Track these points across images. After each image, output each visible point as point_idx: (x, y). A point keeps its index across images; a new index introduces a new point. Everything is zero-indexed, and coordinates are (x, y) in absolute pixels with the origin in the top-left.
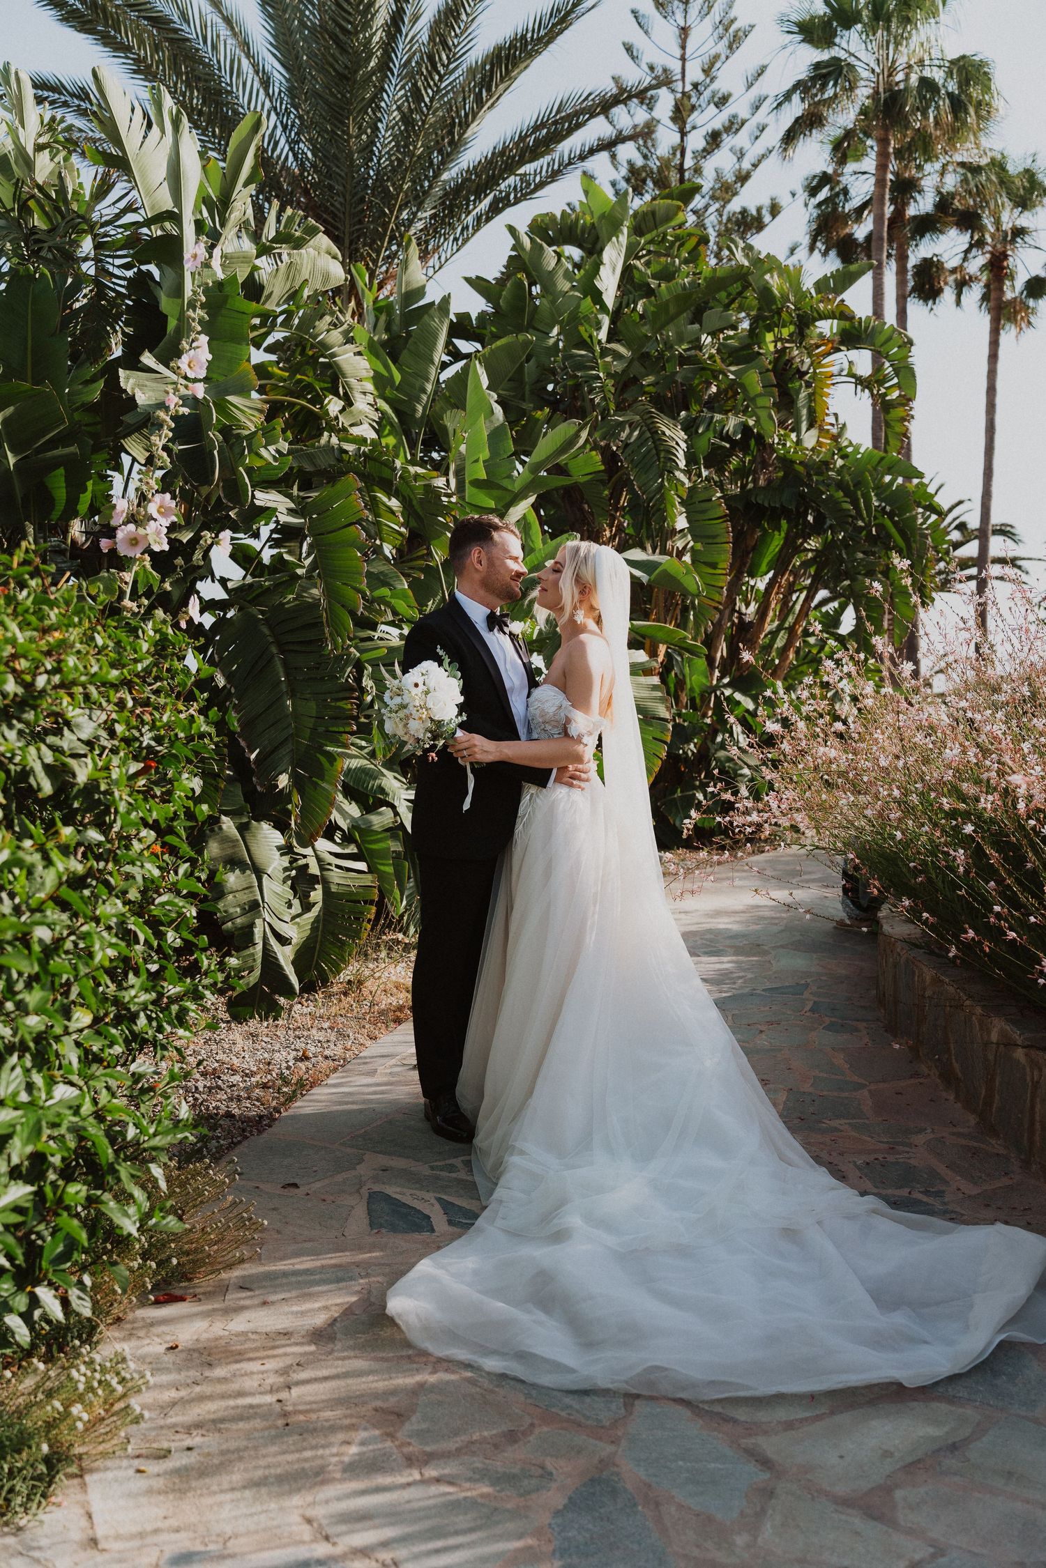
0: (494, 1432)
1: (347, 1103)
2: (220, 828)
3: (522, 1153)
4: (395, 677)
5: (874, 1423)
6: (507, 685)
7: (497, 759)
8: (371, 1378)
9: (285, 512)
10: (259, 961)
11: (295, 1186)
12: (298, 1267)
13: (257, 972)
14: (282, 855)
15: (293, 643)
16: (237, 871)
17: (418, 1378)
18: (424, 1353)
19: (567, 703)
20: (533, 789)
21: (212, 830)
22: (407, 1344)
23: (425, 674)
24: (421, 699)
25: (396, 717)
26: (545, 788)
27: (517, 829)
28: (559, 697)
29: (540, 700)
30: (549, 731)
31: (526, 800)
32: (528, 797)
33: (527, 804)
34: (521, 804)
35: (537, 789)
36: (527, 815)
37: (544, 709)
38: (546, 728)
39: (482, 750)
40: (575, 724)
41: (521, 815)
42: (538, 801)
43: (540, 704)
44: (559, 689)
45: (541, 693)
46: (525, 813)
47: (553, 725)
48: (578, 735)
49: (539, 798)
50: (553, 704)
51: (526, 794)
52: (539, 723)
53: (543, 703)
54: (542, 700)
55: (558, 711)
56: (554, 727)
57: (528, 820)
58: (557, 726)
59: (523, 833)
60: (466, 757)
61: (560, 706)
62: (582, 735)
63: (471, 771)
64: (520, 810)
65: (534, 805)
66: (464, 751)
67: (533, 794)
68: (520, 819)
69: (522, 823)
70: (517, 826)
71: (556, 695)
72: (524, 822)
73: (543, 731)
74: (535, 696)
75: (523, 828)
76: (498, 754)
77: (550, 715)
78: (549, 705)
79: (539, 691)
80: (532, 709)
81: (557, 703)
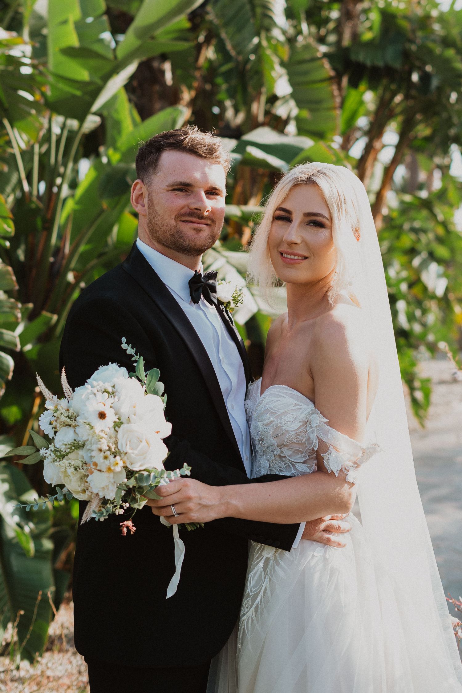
6: (223, 385)
19: (318, 420)
20: (269, 552)
23: (113, 393)
24: (110, 438)
25: (67, 465)
26: (289, 550)
27: (244, 615)
28: (304, 406)
29: (274, 411)
30: (288, 457)
31: (258, 570)
32: (261, 564)
33: (261, 575)
34: (250, 576)
35: (275, 552)
36: (261, 593)
37: (281, 426)
38: (283, 454)
39: (200, 504)
40: (333, 451)
41: (251, 592)
42: (275, 570)
43: (271, 410)
44: (303, 395)
45: (273, 399)
46: (257, 589)
47: (295, 450)
48: (341, 470)
49: (278, 566)
50: (296, 417)
51: (258, 560)
52: (272, 446)
53: (276, 410)
54: (277, 412)
55: (304, 428)
56: (296, 452)
57: (263, 602)
58: (304, 454)
59: (255, 622)
60: (174, 516)
61: (307, 421)
62: (347, 469)
63: (181, 537)
64: (249, 585)
65: (272, 578)
66: (172, 507)
67: (267, 560)
68: (249, 599)
69: (254, 606)
70: (244, 610)
71: (299, 403)
72: (257, 605)
73: (277, 458)
74: (264, 403)
75: (255, 615)
76: (223, 508)
77: (290, 433)
78: (286, 419)
79: (269, 396)
80: (259, 423)
81: (301, 417)
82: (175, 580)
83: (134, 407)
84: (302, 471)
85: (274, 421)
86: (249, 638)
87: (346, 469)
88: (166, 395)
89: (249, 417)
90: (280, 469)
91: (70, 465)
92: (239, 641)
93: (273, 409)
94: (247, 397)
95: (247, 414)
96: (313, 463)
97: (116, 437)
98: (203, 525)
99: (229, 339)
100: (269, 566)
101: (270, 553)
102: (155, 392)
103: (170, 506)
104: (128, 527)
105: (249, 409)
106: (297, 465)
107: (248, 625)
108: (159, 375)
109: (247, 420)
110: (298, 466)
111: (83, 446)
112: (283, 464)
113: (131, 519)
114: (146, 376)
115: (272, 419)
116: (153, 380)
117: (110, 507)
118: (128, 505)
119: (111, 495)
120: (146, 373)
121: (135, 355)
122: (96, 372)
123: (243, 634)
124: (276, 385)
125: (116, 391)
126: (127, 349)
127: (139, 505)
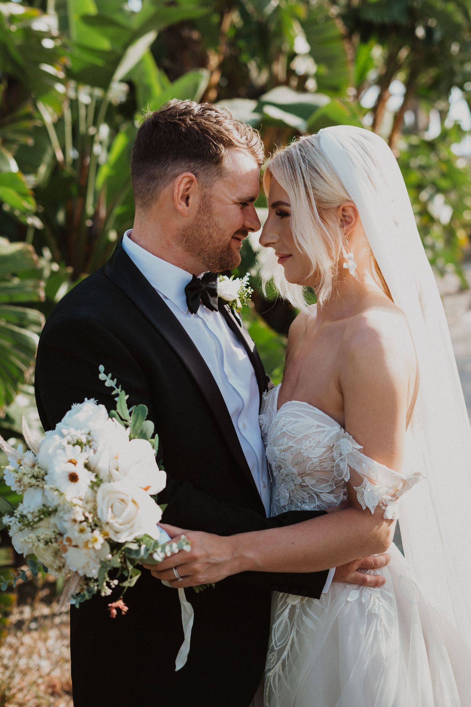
19: (350, 444)
23: (89, 442)
24: (87, 503)
25: (35, 539)
26: (318, 598)
27: (270, 670)
29: (292, 434)
30: (311, 487)
31: (283, 620)
32: (286, 614)
33: (286, 624)
34: (274, 627)
35: (302, 600)
36: (288, 647)
37: (302, 452)
38: (305, 483)
39: (208, 563)
40: (368, 484)
41: (277, 647)
42: (303, 620)
43: (288, 433)
44: (326, 413)
45: (291, 420)
46: (283, 643)
47: (319, 479)
48: (378, 506)
49: (306, 616)
50: (319, 442)
51: (283, 609)
52: (292, 474)
53: (294, 434)
54: (296, 436)
55: (329, 454)
56: (321, 481)
57: (290, 657)
58: (329, 483)
59: (283, 678)
60: (177, 579)
61: (332, 446)
62: (385, 504)
63: (188, 599)
64: (273, 639)
65: (300, 630)
66: (174, 570)
67: (293, 608)
68: (274, 653)
69: (280, 661)
70: (269, 664)
71: (322, 424)
72: (284, 660)
73: (299, 488)
74: (280, 424)
75: (283, 671)
76: (237, 563)
77: (312, 461)
78: (307, 443)
79: (286, 416)
80: (275, 448)
81: (325, 441)
82: (185, 649)
83: (117, 458)
84: (329, 501)
85: (293, 446)
86: (277, 696)
87: (383, 504)
88: (157, 436)
89: (265, 434)
90: (302, 500)
91: (39, 538)
92: (266, 699)
93: (291, 432)
94: (261, 409)
95: (262, 431)
96: (341, 493)
97: (95, 501)
98: (214, 585)
99: (236, 346)
100: (296, 616)
101: (296, 600)
102: (143, 436)
103: (172, 569)
104: (118, 609)
105: (264, 425)
106: (321, 495)
107: (275, 682)
108: (146, 412)
109: (262, 437)
110: (323, 496)
111: (55, 511)
112: (305, 494)
113: (122, 597)
114: (130, 414)
115: (291, 444)
116: (139, 419)
117: (94, 587)
118: (116, 582)
119: (94, 573)
120: (131, 410)
121: (115, 387)
122: (68, 413)
123: (269, 694)
124: (294, 401)
125: (93, 440)
126: (106, 381)
127: (130, 582)
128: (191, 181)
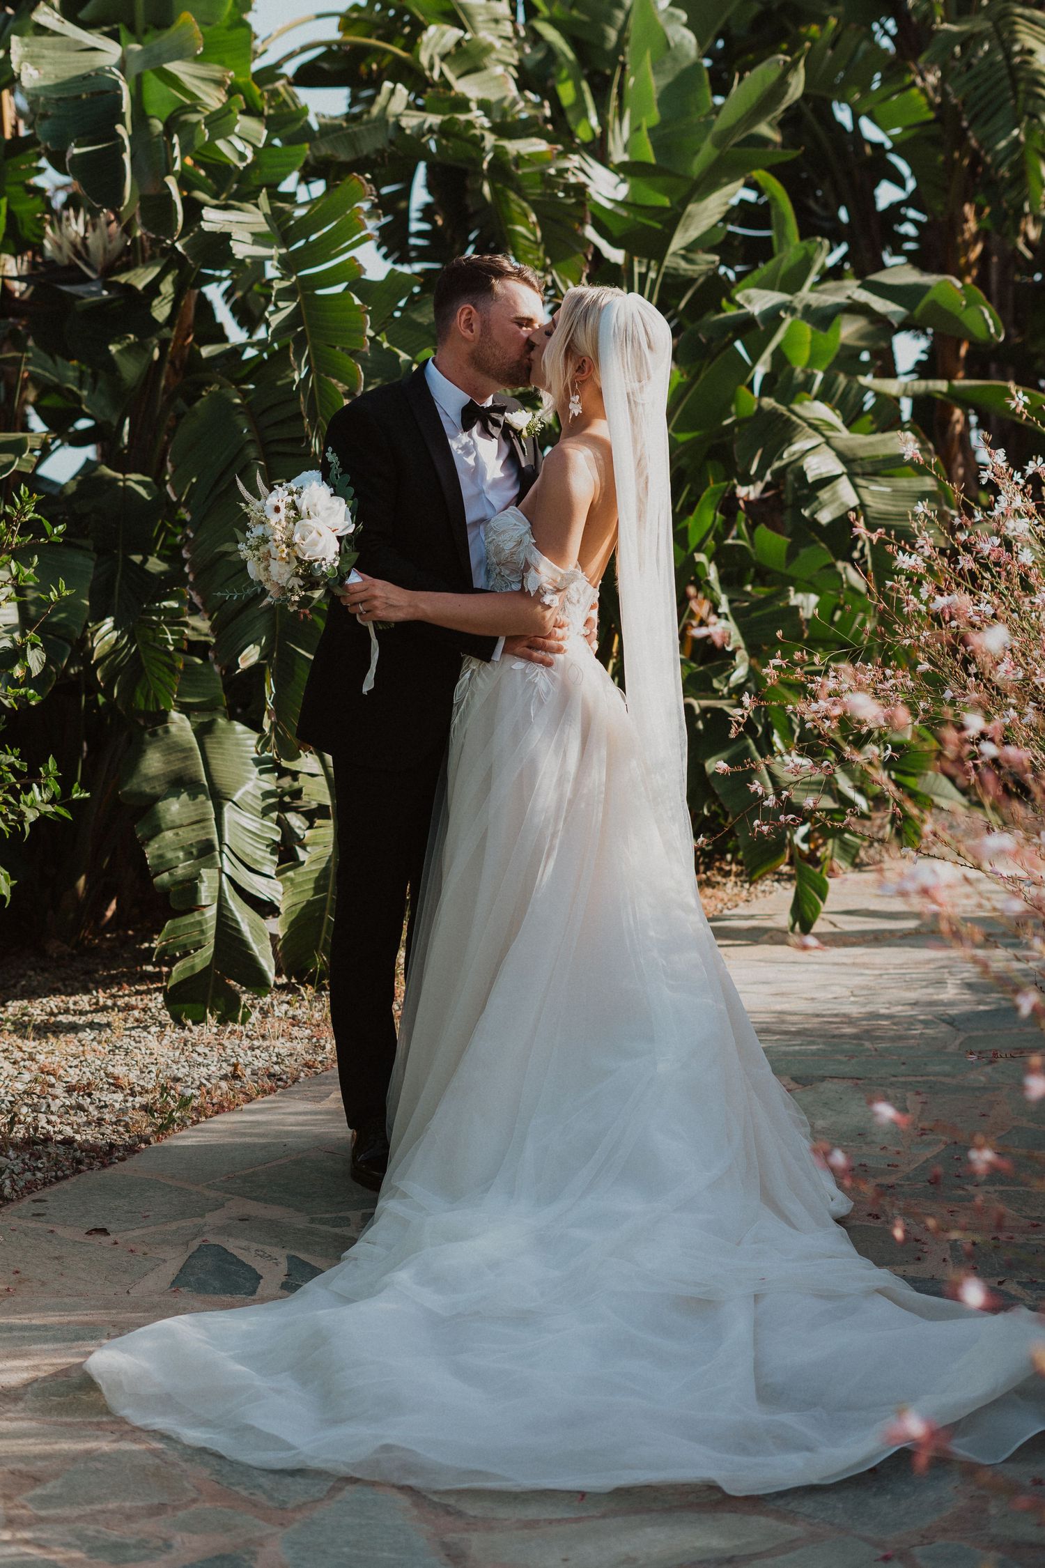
0: (140, 1504)
1: (251, 1135)
2: (167, 731)
3: (405, 1196)
4: (258, 496)
5: (649, 1530)
7: (409, 617)
8: (31, 1441)
9: (249, 239)
10: (211, 933)
11: (104, 1231)
12: (34, 1322)
13: (208, 951)
14: (262, 772)
15: (278, 441)
16: (184, 796)
17: (92, 1445)
18: (122, 1421)
20: (473, 664)
21: (154, 734)
22: (106, 1411)
23: (297, 492)
26: (489, 662)
28: (522, 527)
30: (507, 577)
31: (465, 680)
32: (468, 675)
33: (466, 685)
34: (457, 688)
35: (479, 664)
36: (465, 702)
37: (501, 544)
38: (502, 573)
39: (386, 603)
40: (536, 572)
43: (494, 528)
46: (462, 699)
47: (509, 568)
48: (538, 591)
50: (511, 537)
51: (465, 671)
54: (498, 530)
56: (513, 572)
58: (519, 574)
60: (367, 613)
61: (520, 541)
62: (544, 592)
63: (376, 635)
65: (474, 688)
66: (362, 604)
67: (473, 670)
71: (517, 523)
76: (411, 610)
77: (507, 552)
78: (502, 538)
83: (317, 505)
87: (542, 590)
90: (501, 588)
97: (292, 531)
101: (476, 665)
103: (360, 602)
106: (512, 584)
112: (503, 583)
119: (288, 582)
128: (470, 313)
